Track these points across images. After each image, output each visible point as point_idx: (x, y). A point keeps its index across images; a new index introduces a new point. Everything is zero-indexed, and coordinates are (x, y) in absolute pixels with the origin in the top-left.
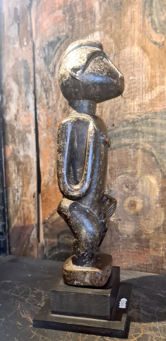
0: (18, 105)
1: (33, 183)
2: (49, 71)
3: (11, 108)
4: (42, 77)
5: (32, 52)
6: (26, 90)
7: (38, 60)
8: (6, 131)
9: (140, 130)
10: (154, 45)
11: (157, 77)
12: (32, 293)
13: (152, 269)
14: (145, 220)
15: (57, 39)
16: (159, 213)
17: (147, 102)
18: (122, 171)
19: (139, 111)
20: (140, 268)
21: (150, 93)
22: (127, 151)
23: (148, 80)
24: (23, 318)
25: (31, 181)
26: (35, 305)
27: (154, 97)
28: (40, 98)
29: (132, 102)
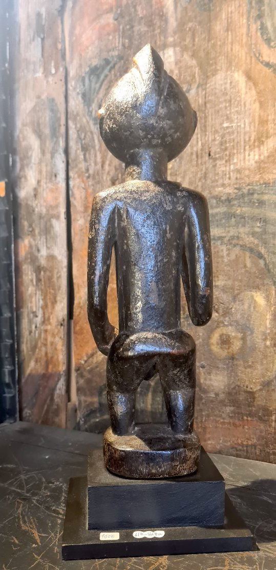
0: (40, 172)
1: (61, 302)
2: (91, 116)
3: (29, 178)
4: (78, 126)
5: (64, 84)
6: (53, 148)
7: (73, 98)
8: (20, 216)
9: (239, 214)
10: (265, 68)
11: (269, 123)
12: (46, 488)
13: (256, 453)
14: (246, 368)
15: (104, 62)
16: (270, 356)
17: (252, 165)
19: (238, 181)
20: (237, 451)
21: (257, 150)
22: (216, 250)
23: (255, 127)
24: (24, 531)
25: (58, 298)
26: (48, 508)
27: (264, 157)
28: (75, 160)
29: (226, 166)
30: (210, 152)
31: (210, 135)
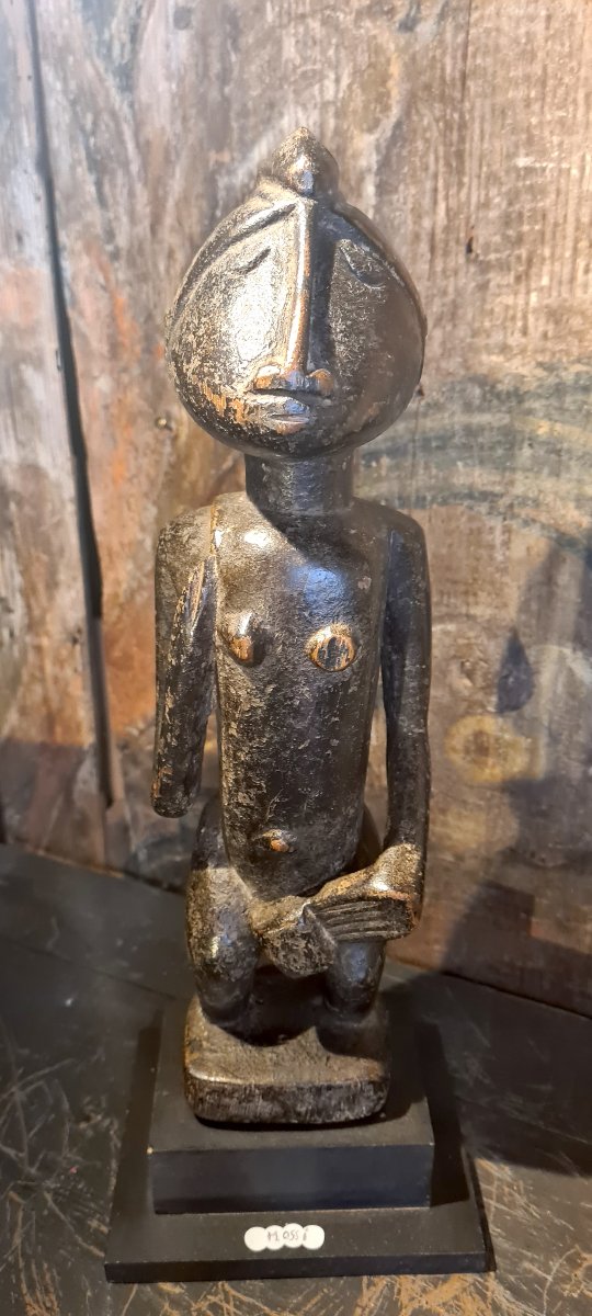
1: (69, 587)
2: (108, 57)
4: (73, 85)
9: (544, 438)
12: (72, 1140)
18: (448, 606)
19: (549, 345)
22: (475, 525)
25: (62, 576)
26: (82, 1225)
29: (516, 294)
30: (471, 240)
31: (474, 189)
